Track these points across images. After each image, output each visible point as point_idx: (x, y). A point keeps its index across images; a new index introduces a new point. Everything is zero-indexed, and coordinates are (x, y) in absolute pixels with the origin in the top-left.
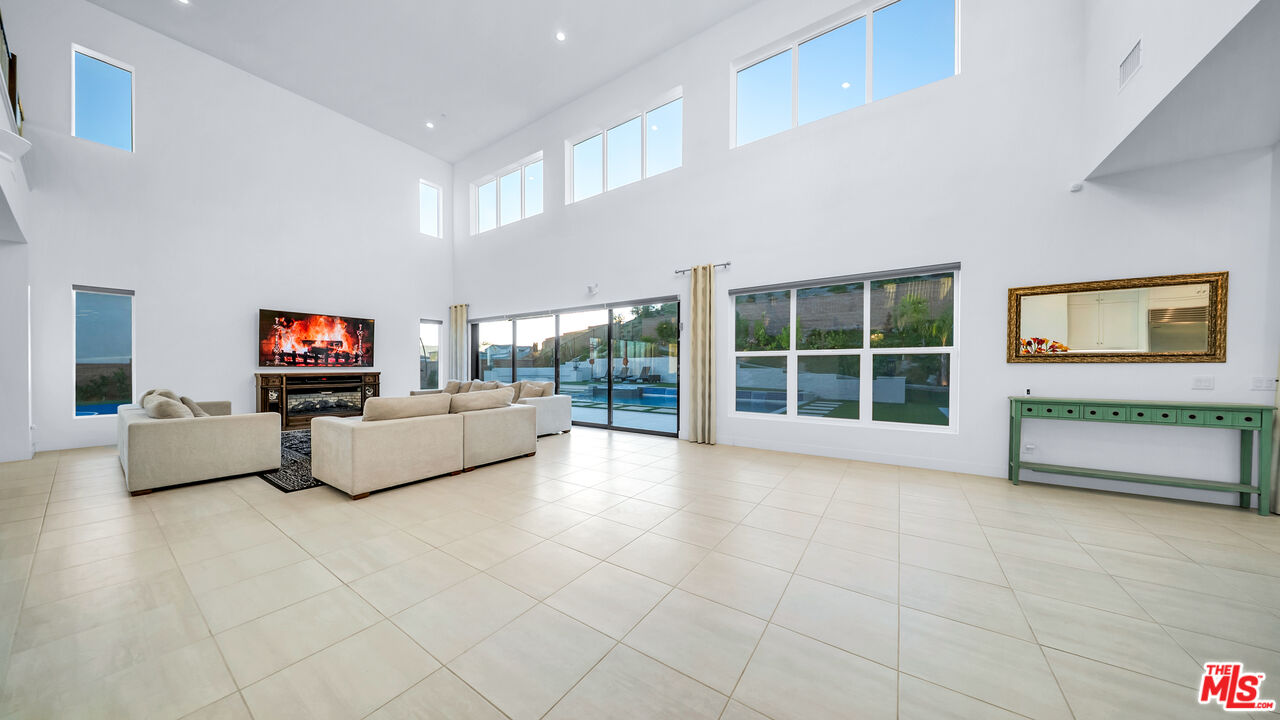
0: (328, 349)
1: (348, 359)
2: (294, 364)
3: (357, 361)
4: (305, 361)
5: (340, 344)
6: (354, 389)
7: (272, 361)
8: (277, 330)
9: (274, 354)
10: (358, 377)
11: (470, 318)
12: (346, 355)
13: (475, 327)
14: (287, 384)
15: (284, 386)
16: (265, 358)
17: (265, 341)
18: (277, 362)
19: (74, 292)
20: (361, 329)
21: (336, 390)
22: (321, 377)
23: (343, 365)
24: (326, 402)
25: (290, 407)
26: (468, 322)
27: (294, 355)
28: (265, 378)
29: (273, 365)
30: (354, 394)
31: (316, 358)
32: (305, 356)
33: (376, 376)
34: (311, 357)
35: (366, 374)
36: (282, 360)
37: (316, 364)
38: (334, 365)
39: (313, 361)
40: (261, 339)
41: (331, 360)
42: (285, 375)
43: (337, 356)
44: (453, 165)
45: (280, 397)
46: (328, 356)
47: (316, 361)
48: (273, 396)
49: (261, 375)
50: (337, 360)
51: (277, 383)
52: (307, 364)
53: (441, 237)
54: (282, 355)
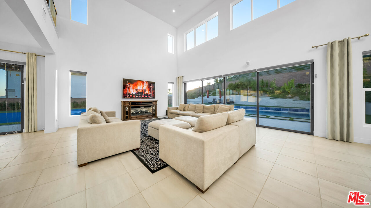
0: (142, 93)
1: (148, 96)
2: (132, 97)
3: (150, 97)
4: (136, 96)
5: (145, 90)
6: (150, 107)
7: (126, 97)
8: (128, 86)
9: (127, 94)
10: (151, 102)
11: (184, 81)
12: (147, 95)
13: (185, 84)
14: (131, 105)
15: (130, 105)
16: (124, 96)
17: (124, 90)
18: (128, 97)
19: (70, 73)
20: (151, 85)
21: (145, 107)
22: (140, 102)
23: (146, 98)
24: (142, 111)
25: (132, 112)
26: (183, 82)
27: (133, 95)
28: (124, 102)
29: (126, 98)
30: (150, 108)
31: (139, 96)
32: (136, 95)
33: (156, 102)
34: (137, 95)
35: (154, 101)
36: (129, 96)
37: (139, 98)
38: (144, 98)
39: (138, 97)
40: (123, 89)
41: (143, 96)
42: (130, 101)
43: (145, 95)
44: (177, 28)
45: (129, 109)
46: (142, 95)
47: (139, 97)
48: (127, 109)
49: (123, 101)
50: (145, 96)
51: (128, 104)
52: (136, 98)
53: (174, 53)
54: (129, 94)
